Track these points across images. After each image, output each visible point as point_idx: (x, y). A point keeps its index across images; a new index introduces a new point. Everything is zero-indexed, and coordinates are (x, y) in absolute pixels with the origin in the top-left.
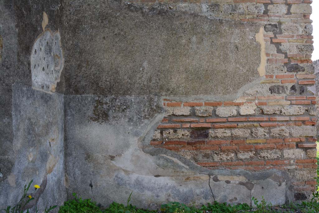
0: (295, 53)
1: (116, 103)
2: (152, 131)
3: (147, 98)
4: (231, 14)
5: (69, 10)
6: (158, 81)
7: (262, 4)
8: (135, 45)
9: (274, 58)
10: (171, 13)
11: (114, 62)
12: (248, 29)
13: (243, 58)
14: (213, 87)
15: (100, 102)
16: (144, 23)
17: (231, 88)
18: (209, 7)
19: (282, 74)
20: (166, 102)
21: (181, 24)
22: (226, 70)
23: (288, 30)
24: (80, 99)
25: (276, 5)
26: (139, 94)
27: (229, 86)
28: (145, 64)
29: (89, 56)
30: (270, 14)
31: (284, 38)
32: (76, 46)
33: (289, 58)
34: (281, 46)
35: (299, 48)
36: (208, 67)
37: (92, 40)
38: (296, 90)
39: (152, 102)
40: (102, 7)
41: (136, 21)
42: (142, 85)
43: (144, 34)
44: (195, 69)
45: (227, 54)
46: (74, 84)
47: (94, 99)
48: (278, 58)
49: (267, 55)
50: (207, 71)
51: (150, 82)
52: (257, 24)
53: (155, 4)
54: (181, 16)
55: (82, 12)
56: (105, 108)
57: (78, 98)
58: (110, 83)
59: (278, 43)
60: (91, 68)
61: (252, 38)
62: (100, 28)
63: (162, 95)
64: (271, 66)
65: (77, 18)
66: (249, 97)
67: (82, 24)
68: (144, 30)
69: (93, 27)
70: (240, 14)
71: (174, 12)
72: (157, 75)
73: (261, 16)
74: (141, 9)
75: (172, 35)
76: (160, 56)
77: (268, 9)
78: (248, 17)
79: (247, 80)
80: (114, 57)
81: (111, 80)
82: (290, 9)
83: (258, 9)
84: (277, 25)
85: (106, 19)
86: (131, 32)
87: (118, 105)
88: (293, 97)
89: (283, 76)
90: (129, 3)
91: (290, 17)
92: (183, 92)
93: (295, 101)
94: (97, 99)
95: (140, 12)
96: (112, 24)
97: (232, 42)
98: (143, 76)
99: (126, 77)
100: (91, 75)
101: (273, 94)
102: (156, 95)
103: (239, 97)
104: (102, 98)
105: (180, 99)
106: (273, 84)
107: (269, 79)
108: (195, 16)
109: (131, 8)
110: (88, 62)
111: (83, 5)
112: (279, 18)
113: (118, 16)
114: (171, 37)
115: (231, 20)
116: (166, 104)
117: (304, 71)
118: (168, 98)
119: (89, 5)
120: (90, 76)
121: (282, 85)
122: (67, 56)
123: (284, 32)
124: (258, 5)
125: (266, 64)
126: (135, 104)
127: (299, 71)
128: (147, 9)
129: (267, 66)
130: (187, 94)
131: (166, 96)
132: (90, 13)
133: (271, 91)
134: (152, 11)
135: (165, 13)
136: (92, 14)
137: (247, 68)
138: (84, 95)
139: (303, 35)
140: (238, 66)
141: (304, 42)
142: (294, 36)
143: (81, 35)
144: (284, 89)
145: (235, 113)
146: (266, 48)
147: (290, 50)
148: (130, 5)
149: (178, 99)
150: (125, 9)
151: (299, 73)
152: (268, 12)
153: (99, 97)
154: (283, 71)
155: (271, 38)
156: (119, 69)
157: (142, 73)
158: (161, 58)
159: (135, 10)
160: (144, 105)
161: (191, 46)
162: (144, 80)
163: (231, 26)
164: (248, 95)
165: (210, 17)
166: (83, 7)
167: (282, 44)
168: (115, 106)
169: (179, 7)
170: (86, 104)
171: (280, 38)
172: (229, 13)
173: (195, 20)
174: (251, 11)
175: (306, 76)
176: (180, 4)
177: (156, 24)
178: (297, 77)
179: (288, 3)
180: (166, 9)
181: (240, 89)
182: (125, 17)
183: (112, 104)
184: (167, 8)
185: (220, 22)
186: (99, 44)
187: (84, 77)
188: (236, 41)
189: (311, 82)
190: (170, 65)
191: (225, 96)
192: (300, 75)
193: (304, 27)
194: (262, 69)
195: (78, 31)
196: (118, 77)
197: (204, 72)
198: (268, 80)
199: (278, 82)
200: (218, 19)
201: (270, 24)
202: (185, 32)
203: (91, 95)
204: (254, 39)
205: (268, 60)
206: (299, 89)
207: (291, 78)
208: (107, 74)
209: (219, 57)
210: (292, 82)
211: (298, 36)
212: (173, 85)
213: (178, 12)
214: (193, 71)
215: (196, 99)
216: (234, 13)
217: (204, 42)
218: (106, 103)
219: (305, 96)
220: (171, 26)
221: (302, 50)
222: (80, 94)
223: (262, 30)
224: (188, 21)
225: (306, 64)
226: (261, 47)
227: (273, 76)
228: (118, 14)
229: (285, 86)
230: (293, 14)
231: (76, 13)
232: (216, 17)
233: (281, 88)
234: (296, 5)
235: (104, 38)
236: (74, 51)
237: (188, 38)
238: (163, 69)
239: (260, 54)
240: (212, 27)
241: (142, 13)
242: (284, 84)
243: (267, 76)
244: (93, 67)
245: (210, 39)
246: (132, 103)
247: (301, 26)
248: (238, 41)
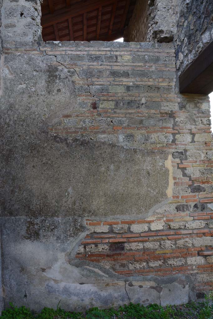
0: (198, 176)
1: (46, 224)
2: (77, 246)
3: (72, 219)
4: (144, 143)
5: (2, 141)
6: (81, 204)
7: (171, 134)
8: (61, 173)
9: (180, 181)
10: (92, 144)
11: (43, 188)
12: (158, 157)
13: (154, 183)
14: (128, 208)
15: (32, 223)
16: (68, 153)
17: (143, 209)
18: (125, 138)
19: (187, 195)
20: (88, 222)
21: (101, 153)
22: (139, 194)
23: (192, 156)
24: (14, 220)
25: (183, 134)
26: (66, 215)
27: (142, 207)
28: (70, 190)
29: (21, 183)
30: (178, 142)
31: (189, 164)
32: (9, 174)
33: (193, 180)
34: (186, 170)
35: (201, 172)
36: (124, 191)
37: (24, 168)
38: (198, 208)
39: (76, 223)
40: (31, 138)
41: (61, 151)
42: (67, 208)
43: (69, 163)
44: (113, 194)
45: (140, 180)
46: (8, 207)
47: (26, 220)
48: (183, 181)
49: (175, 178)
50: (123, 194)
51: (74, 205)
52: (166, 152)
53: (78, 135)
54: (101, 146)
55: (14, 143)
56: (36, 228)
57: (12, 220)
58: (40, 206)
59: (183, 168)
60: (23, 193)
61: (162, 164)
62: (29, 158)
63: (85, 216)
64: (178, 188)
65: (9, 148)
66: (159, 216)
67: (13, 154)
68: (69, 160)
69: (23, 157)
70: (152, 144)
71: (94, 143)
72: (81, 199)
73: (170, 145)
74: (66, 140)
75: (93, 163)
76: (82, 183)
77: (176, 138)
78: (158, 146)
79: (157, 201)
80: (43, 183)
81: (40, 203)
82: (194, 138)
83: (167, 138)
84: (183, 152)
85: (35, 149)
86: (57, 161)
87: (47, 225)
88: (196, 214)
89: (187, 197)
90: (55, 135)
91: (194, 145)
92: (103, 214)
93: (197, 217)
94: (29, 220)
95: (64, 143)
96: (40, 154)
97: (144, 169)
98: (68, 200)
99: (53, 201)
100: (23, 199)
101: (179, 212)
102: (79, 216)
103: (150, 216)
104: (33, 220)
105: (100, 219)
106: (179, 204)
107: (176, 199)
108: (113, 146)
109: (57, 140)
110: (20, 187)
111: (14, 136)
112: (184, 146)
113: (45, 147)
114: (92, 165)
115: (144, 149)
116: (88, 224)
117: (204, 191)
118: (89, 218)
119: (19, 136)
120: (23, 201)
121: (186, 204)
122: (2, 183)
123: (189, 158)
124: (167, 134)
125: (173, 187)
126: (62, 225)
127: (201, 191)
128: (71, 140)
129: (174, 188)
130: (105, 215)
131: (89, 217)
132: (20, 143)
133: (177, 210)
134: (75, 142)
135: (87, 143)
136: (22, 144)
137: (157, 191)
138: (17, 217)
139: (205, 160)
140: (149, 189)
141: (206, 166)
142: (197, 161)
143: (13, 163)
144: (188, 207)
145: (147, 229)
146: (173, 173)
147: (193, 173)
148: (56, 136)
149: (98, 219)
150: (52, 140)
151: (201, 193)
152: (176, 141)
153: (31, 218)
154: (187, 192)
155: (178, 164)
156: (47, 194)
157: (68, 198)
158: (83, 184)
159: (61, 141)
160: (69, 225)
161: (109, 173)
162: (69, 203)
163: (143, 155)
164: (158, 213)
165: (126, 147)
166: (14, 138)
167: (187, 168)
168: (44, 227)
169: (99, 138)
170: (20, 225)
171: (185, 164)
172: (142, 142)
173: (113, 150)
174: (161, 141)
175: (207, 196)
176: (100, 136)
177: (79, 154)
178: (199, 197)
179: (193, 132)
180: (87, 140)
181: (151, 209)
182: (51, 148)
183: (42, 224)
184: (89, 139)
185: (134, 151)
186: (29, 172)
187: (18, 201)
188: (148, 168)
189: (211, 200)
190: (92, 190)
191: (138, 215)
192: (202, 195)
193: (206, 153)
194: (170, 192)
195: (10, 160)
196: (47, 201)
197: (120, 196)
198: (175, 201)
199: (183, 201)
200: (133, 148)
201: (177, 152)
202: (104, 160)
203: (23, 217)
204: (163, 166)
205: (175, 183)
206: (201, 207)
207: (194, 197)
208: (37, 198)
209: (133, 182)
210: (195, 201)
211: (200, 161)
212: (94, 207)
213: (98, 143)
214: (111, 195)
215: (113, 219)
216: (146, 142)
217: (121, 169)
218: (37, 224)
219: (206, 213)
220: (92, 156)
221: (204, 174)
222: (14, 216)
223: (170, 157)
224: (107, 151)
225: (207, 185)
226: (169, 172)
227: (179, 196)
228: (46, 145)
229: (189, 205)
230: (196, 142)
231: (8, 144)
232: (131, 146)
233: (185, 207)
234: (199, 134)
235: (34, 166)
236: (7, 178)
237: (107, 166)
238: (85, 194)
239: (168, 178)
240: (128, 156)
241: (67, 143)
242: (188, 203)
243: (173, 197)
244: (25, 193)
245: (126, 166)
246: (59, 224)
247: (203, 152)
248: (150, 167)
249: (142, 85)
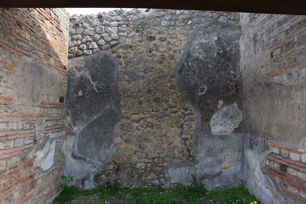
2: (265, 160)
3: (264, 140)
8: (261, 107)
11: (255, 117)
13: (303, 116)
14: (288, 137)
15: (251, 139)
16: (263, 93)
17: (296, 140)
18: (287, 77)
21: (275, 92)
26: (262, 136)
28: (264, 119)
29: (249, 113)
37: (249, 104)
39: (265, 143)
40: (251, 85)
41: (260, 92)
45: (294, 113)
47: (250, 136)
51: (265, 130)
53: (267, 80)
54: (275, 86)
55: (246, 89)
56: (252, 142)
62: (251, 98)
67: (246, 96)
68: (263, 98)
70: (302, 79)
72: (267, 126)
74: (262, 84)
80: (255, 114)
85: (252, 92)
86: (259, 99)
92: (276, 139)
96: (254, 95)
97: (296, 103)
102: (267, 138)
103: (300, 147)
108: (280, 85)
110: (249, 116)
111: (246, 85)
113: (255, 90)
114: (271, 101)
115: (297, 85)
116: (270, 145)
118: (271, 141)
120: (249, 124)
134: (265, 85)
135: (269, 85)
136: (249, 89)
137: (305, 124)
138: (248, 134)
140: (300, 122)
143: (247, 102)
145: (299, 159)
148: (259, 82)
149: (274, 142)
150: (257, 85)
156: (256, 121)
157: (263, 124)
160: (262, 143)
161: (278, 107)
163: (296, 91)
165: (287, 84)
168: (255, 142)
170: (248, 139)
172: (296, 78)
173: (280, 88)
180: (270, 82)
181: (301, 141)
185: (291, 88)
186: (251, 107)
191: (293, 145)
196: (256, 126)
202: (276, 97)
208: (253, 123)
217: (284, 104)
224: (277, 90)
235: (252, 103)
237: (277, 101)
240: (287, 92)
244: (250, 119)
246: (259, 142)
248: (300, 101)
249: (294, 24)
